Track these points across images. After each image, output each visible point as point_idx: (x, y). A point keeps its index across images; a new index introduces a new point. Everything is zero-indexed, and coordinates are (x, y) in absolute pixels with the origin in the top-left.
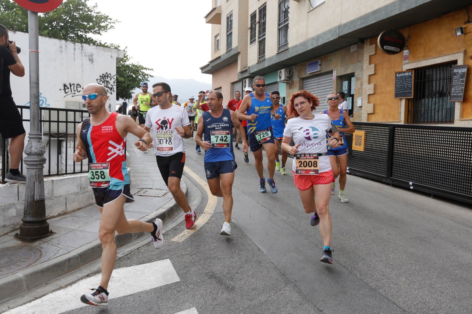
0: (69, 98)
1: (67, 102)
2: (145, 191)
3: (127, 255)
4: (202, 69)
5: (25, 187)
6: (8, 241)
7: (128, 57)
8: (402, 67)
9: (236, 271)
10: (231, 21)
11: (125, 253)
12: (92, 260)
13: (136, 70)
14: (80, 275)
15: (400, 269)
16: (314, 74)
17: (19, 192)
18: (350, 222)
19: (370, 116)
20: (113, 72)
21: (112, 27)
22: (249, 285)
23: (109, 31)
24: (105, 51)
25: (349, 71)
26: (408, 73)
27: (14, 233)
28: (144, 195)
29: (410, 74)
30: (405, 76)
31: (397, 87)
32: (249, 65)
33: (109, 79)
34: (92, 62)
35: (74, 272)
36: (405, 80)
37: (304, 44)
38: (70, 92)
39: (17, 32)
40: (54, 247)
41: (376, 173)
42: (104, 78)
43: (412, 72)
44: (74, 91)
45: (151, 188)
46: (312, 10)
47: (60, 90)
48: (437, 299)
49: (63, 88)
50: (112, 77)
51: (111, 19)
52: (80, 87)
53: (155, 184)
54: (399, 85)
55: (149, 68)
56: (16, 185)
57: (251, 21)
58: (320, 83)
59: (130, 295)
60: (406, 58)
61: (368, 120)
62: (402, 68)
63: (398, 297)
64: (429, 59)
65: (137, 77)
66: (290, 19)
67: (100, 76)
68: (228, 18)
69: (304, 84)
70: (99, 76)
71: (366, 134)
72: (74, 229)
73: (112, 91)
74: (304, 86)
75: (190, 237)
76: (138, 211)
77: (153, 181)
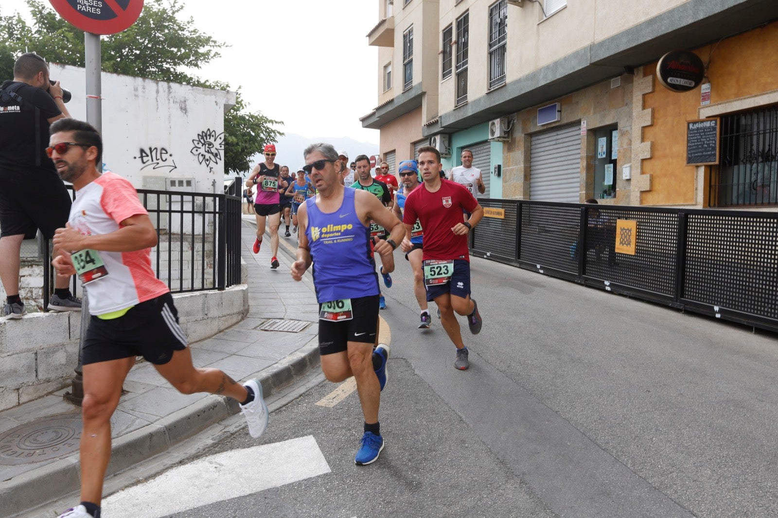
0: (149, 171)
1: (145, 178)
2: (272, 322)
3: (243, 428)
4: (363, 120)
5: (80, 317)
6: (53, 405)
7: (243, 102)
8: (699, 112)
9: (423, 456)
10: (411, 41)
11: (240, 425)
12: (188, 437)
13: (256, 123)
14: (168, 461)
15: (702, 455)
16: (549, 126)
17: (71, 326)
18: (614, 374)
19: (644, 195)
20: (220, 128)
21: (216, 54)
22: (446, 480)
23: (212, 61)
24: (206, 95)
25: (608, 121)
26: (709, 122)
27: (64, 391)
28: (271, 329)
29: (713, 124)
30: (704, 128)
31: (690, 146)
32: (441, 113)
33: (212, 140)
34: (185, 113)
35: (159, 456)
36: (705, 135)
37: (532, 76)
38: (150, 162)
39: (67, 67)
40: (126, 414)
41: (657, 291)
42: (205, 138)
43: (716, 121)
44: (157, 160)
45: (282, 317)
46: (545, 19)
47: (135, 158)
48: (767, 508)
49: (140, 156)
50: (217, 136)
51: (215, 42)
52: (167, 153)
53: (288, 311)
54: (694, 142)
55: (277, 121)
56: (66, 313)
57: (444, 40)
58: (560, 141)
59: (250, 495)
60: (706, 97)
61: (641, 202)
62: (699, 114)
63: (699, 503)
64: (745, 98)
65: (258, 135)
66: (508, 35)
67: (199, 135)
68: (405, 36)
69: (533, 143)
70: (197, 136)
71: (639, 225)
72: (158, 385)
73: (217, 159)
74: (533, 147)
75: (347, 398)
76: (261, 356)
77: (285, 305)
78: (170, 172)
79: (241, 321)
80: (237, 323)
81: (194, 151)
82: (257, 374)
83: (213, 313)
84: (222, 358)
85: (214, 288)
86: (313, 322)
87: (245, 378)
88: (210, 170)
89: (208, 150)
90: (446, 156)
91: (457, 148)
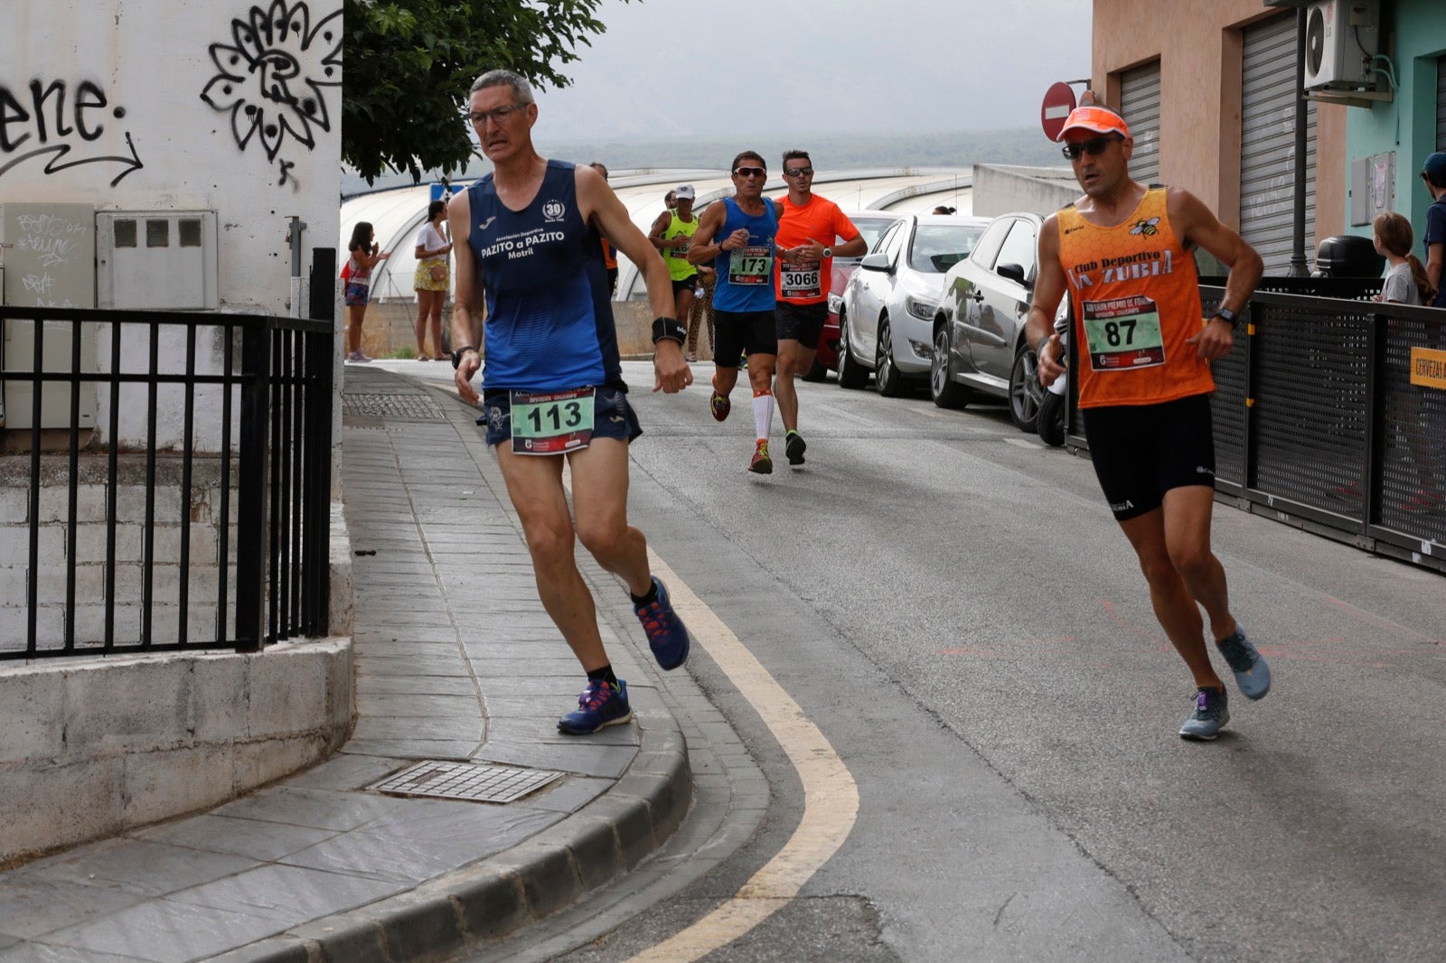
0: (29, 180)
1: (11, 214)
2: (426, 769)
28: (416, 791)
33: (292, 44)
38: (33, 143)
42: (262, 35)
44: (62, 132)
45: (466, 755)
50: (312, 25)
52: (103, 103)
53: (493, 736)
67: (236, 23)
70: (228, 27)
72: (25, 937)
73: (313, 126)
76: (363, 868)
77: (488, 718)
78: (114, 183)
79: (317, 763)
80: (303, 769)
81: (216, 93)
83: (218, 726)
84: (233, 870)
85: (221, 643)
86: (570, 774)
87: (296, 926)
88: (279, 176)
89: (275, 88)
90: (1370, 96)
91: (1419, 58)
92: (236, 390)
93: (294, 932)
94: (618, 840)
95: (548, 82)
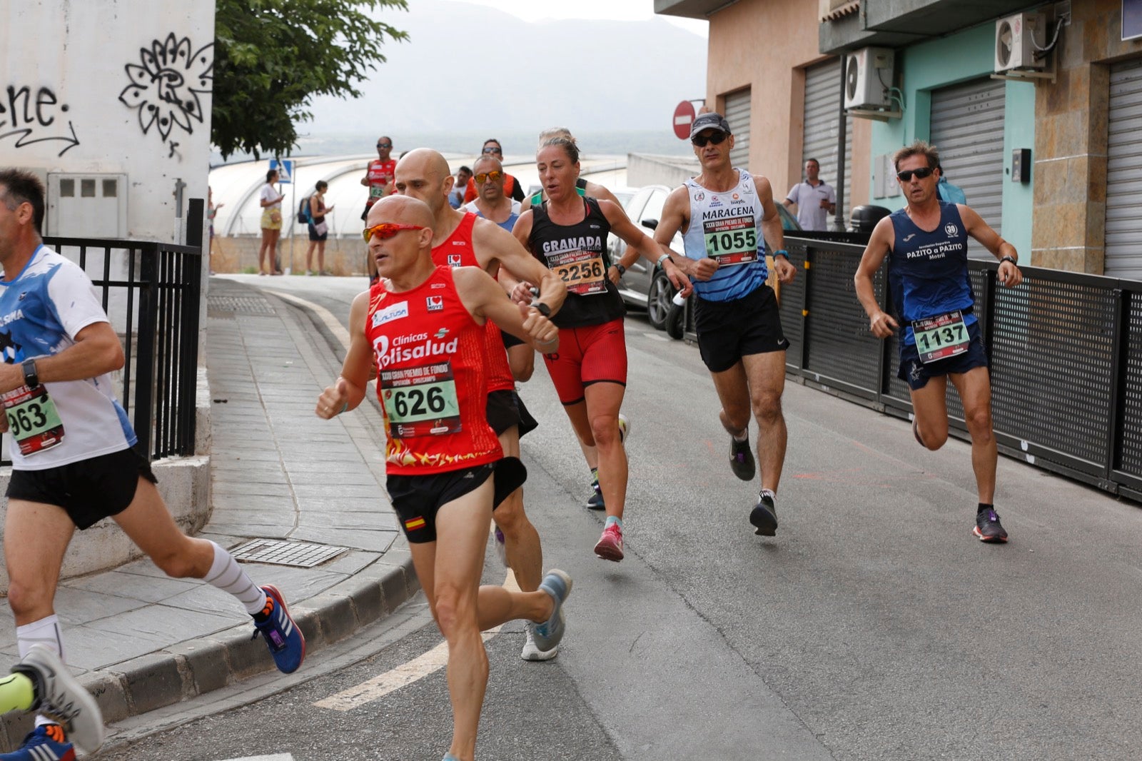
0: (5, 152)
2: (257, 544)
3: (154, 735)
11: (148, 730)
20: (202, 30)
28: (251, 558)
33: (179, 65)
38: (8, 127)
42: (160, 59)
44: (27, 120)
45: (284, 536)
50: (193, 53)
52: (54, 102)
53: (303, 523)
67: (143, 51)
69: (1117, 89)
70: (138, 53)
73: (192, 119)
74: (1115, 101)
75: (384, 698)
76: (215, 609)
77: (299, 512)
78: (61, 154)
81: (129, 96)
82: (199, 640)
84: (129, 608)
86: (352, 549)
87: (170, 646)
88: (169, 151)
89: (167, 93)
90: (887, 114)
91: (919, 91)
92: (137, 291)
93: (168, 649)
94: (383, 593)
95: (348, 94)
